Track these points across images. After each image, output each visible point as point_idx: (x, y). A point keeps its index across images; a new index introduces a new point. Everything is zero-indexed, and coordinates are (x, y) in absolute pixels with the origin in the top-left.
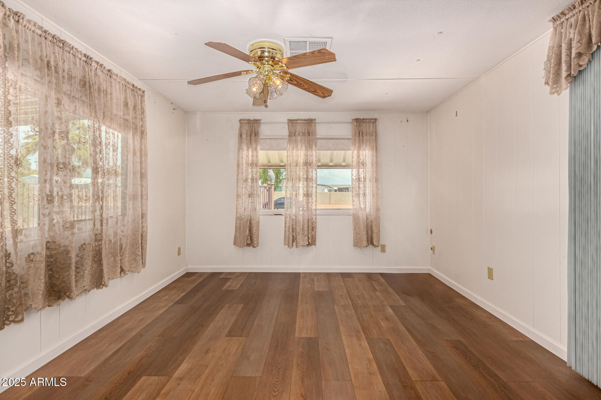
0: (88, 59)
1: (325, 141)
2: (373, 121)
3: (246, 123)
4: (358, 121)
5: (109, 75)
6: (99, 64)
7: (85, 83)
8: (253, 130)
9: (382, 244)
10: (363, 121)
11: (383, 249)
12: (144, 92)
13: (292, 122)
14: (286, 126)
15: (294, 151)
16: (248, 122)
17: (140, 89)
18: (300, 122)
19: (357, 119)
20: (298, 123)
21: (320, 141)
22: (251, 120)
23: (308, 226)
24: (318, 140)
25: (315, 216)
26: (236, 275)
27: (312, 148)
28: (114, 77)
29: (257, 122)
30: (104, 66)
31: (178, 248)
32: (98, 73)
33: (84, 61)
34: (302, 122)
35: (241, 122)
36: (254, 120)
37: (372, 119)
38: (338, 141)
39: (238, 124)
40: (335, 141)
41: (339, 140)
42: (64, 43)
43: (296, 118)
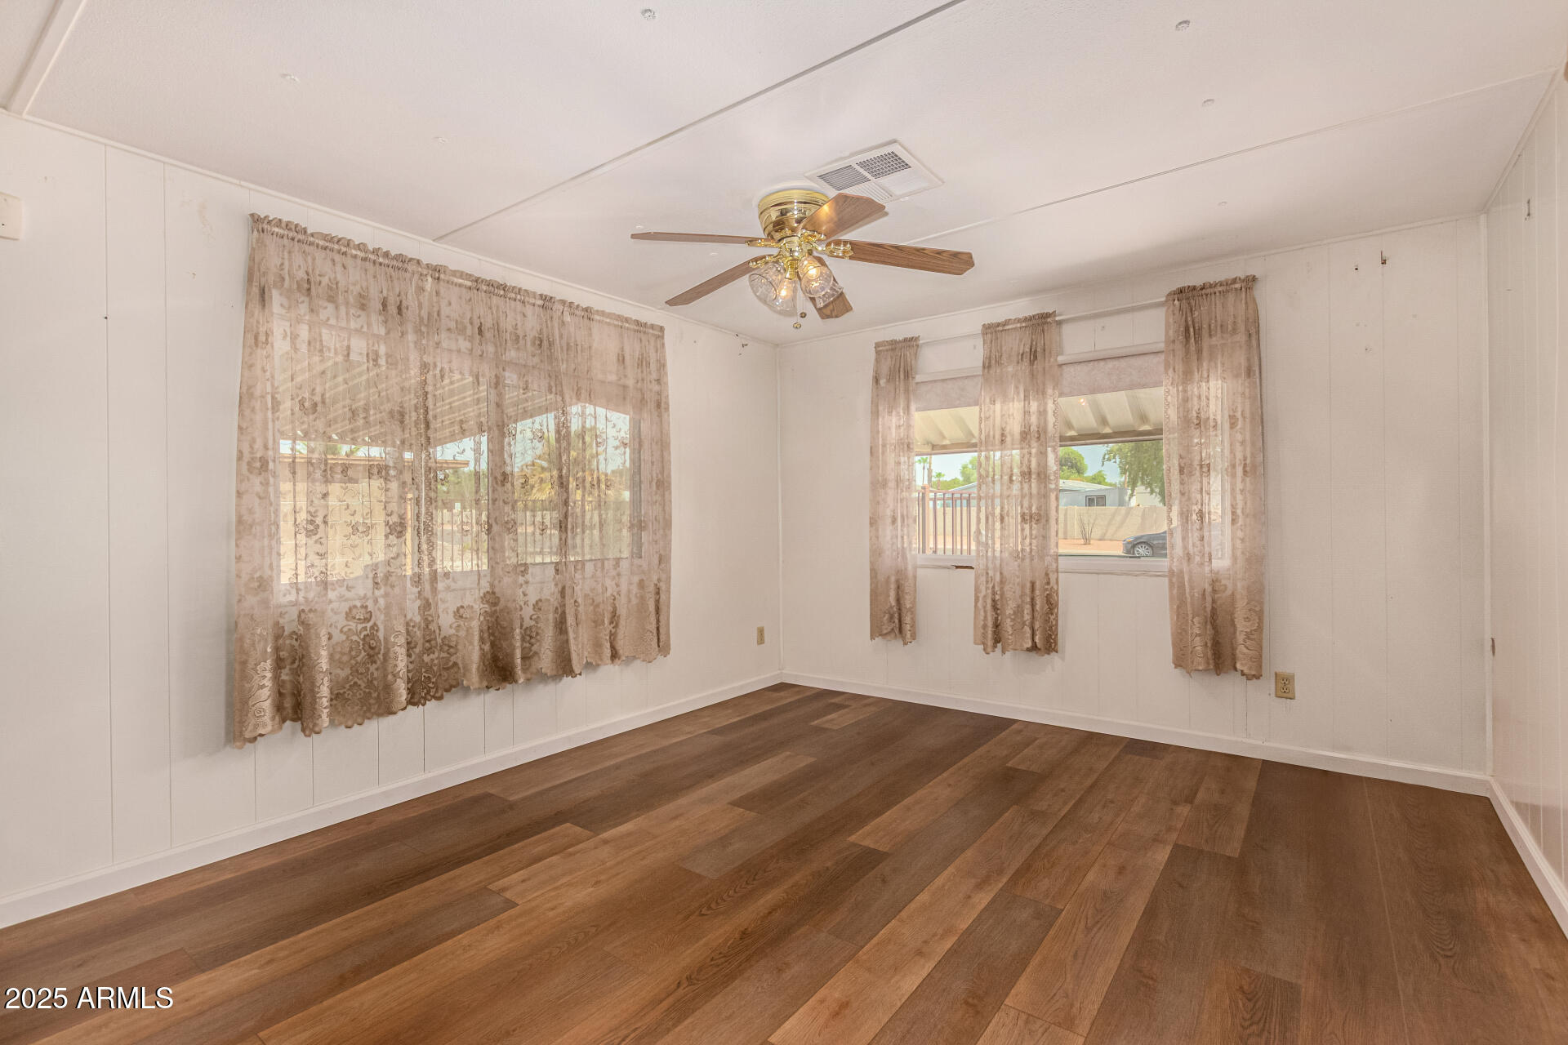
0: (547, 301)
1: (1085, 368)
2: (1238, 286)
3: (887, 350)
4: (1187, 297)
5: (586, 316)
6: (567, 304)
7: (541, 341)
8: (902, 364)
9: (1280, 670)
10: (1204, 291)
11: (1285, 687)
12: (662, 329)
13: (992, 331)
14: (980, 341)
15: (998, 406)
16: (890, 347)
17: (652, 327)
18: (1014, 326)
19: (1181, 291)
20: (1009, 330)
21: (1071, 369)
22: (900, 342)
23: (1033, 599)
24: (1064, 367)
25: (1056, 574)
26: (866, 701)
27: (1044, 393)
28: (597, 317)
29: (911, 342)
30: (576, 304)
31: (758, 629)
32: (565, 319)
33: (539, 306)
34: (1019, 325)
35: (879, 349)
36: (905, 340)
37: (1234, 281)
38: (1123, 363)
39: (872, 355)
40: (1116, 363)
41: (1127, 359)
42: (504, 287)
43: (1001, 320)
